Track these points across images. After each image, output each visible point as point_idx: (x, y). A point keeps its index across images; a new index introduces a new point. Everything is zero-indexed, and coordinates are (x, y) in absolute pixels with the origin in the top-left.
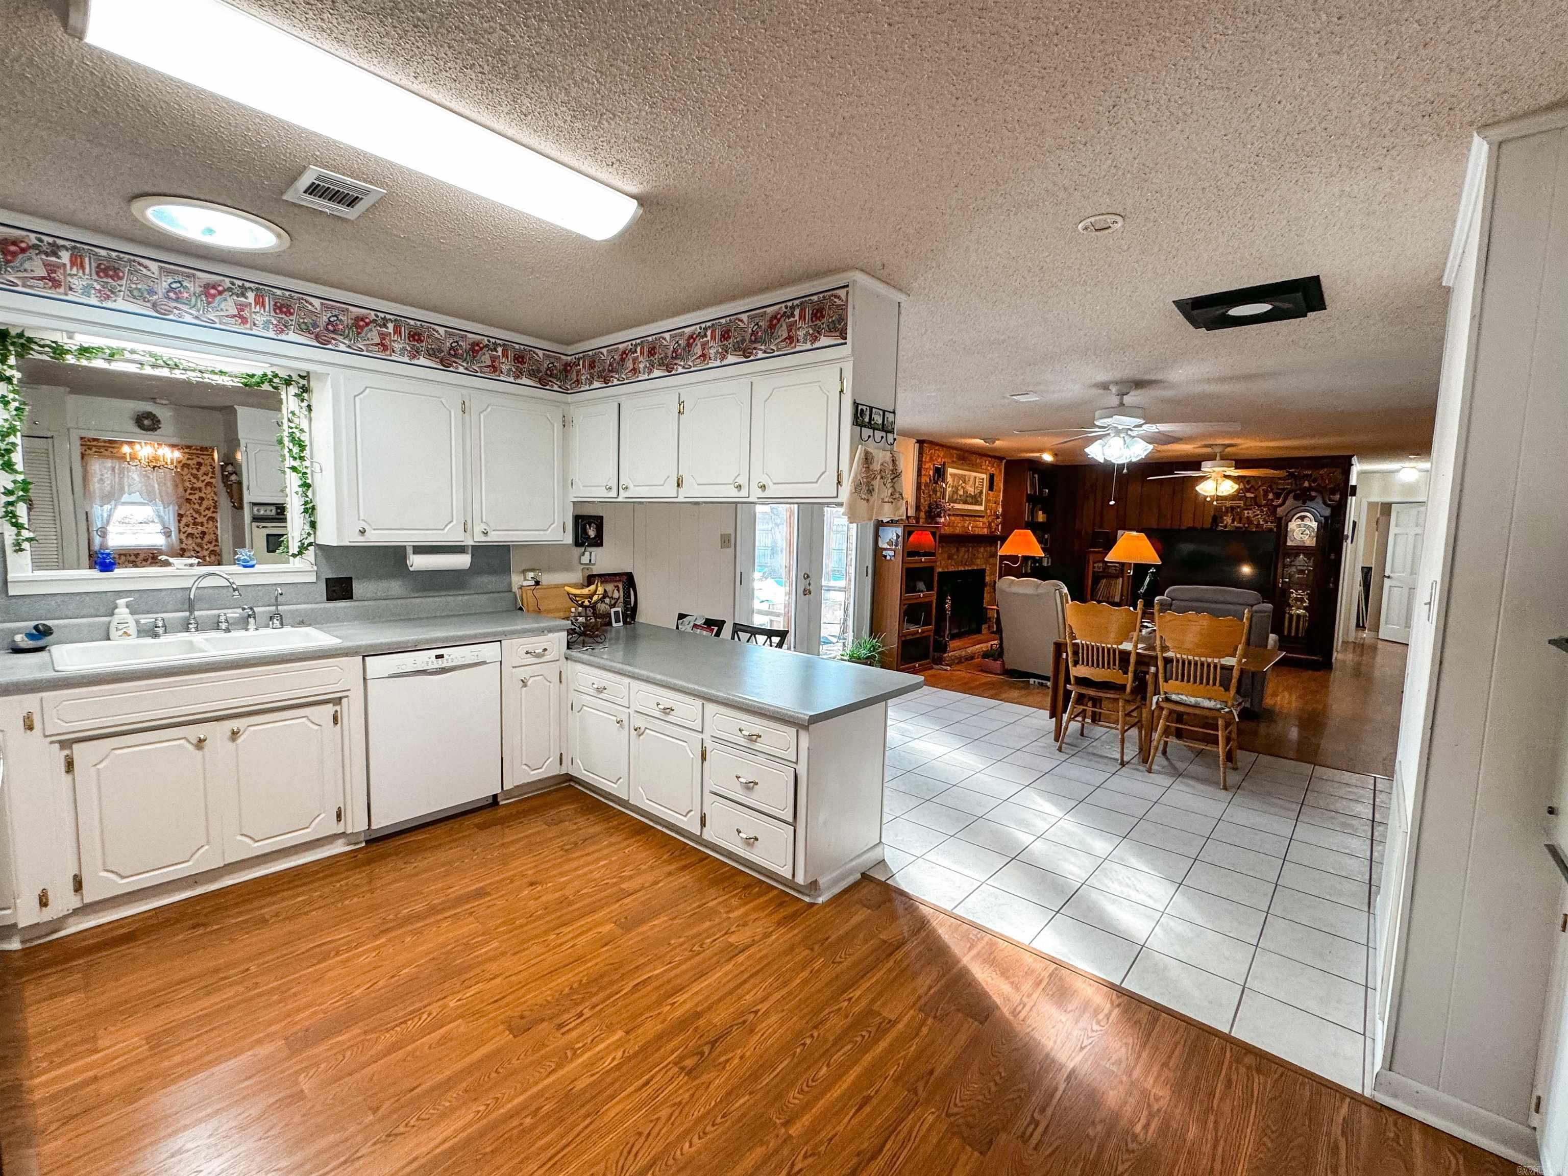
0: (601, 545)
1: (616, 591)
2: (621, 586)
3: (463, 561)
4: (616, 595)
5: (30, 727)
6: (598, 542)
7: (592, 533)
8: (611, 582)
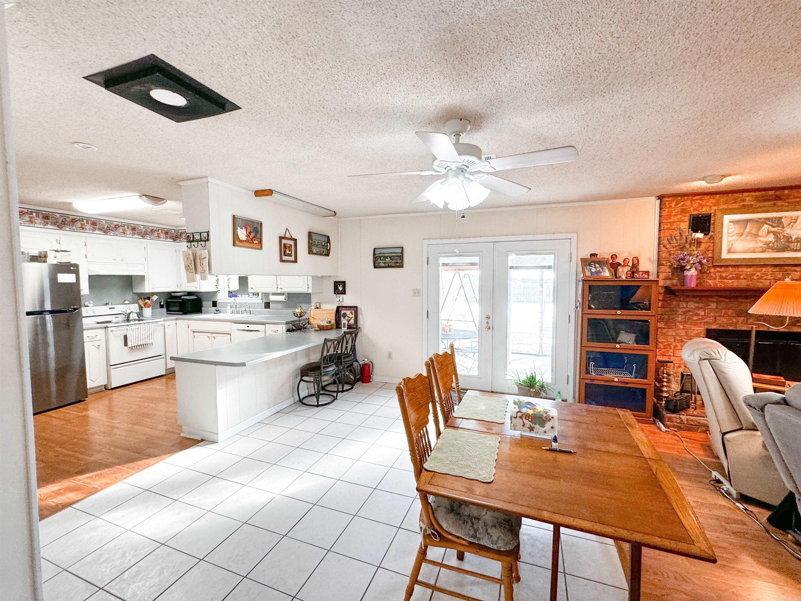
0: (345, 293)
1: (351, 314)
2: (353, 312)
3: (282, 298)
4: (351, 316)
5: (188, 327)
6: (344, 292)
7: (340, 288)
8: (348, 310)
